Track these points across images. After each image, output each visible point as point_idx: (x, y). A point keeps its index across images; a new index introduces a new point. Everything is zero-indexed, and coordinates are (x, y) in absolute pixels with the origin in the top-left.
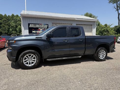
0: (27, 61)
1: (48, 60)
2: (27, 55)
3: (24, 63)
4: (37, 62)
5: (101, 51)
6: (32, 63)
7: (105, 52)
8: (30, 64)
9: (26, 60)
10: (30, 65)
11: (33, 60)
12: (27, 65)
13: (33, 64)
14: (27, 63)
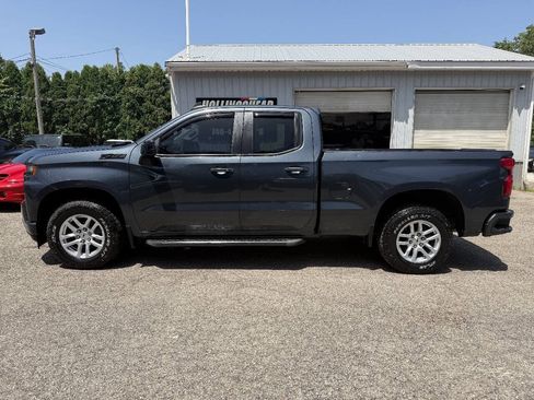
0: (73, 239)
1: (150, 242)
2: (74, 218)
3: (64, 245)
4: (105, 245)
5: (412, 225)
6: (93, 248)
7: (434, 229)
8: (83, 251)
9: (71, 235)
10: (83, 256)
11: (94, 239)
12: (75, 254)
13: (94, 253)
14: (75, 247)
